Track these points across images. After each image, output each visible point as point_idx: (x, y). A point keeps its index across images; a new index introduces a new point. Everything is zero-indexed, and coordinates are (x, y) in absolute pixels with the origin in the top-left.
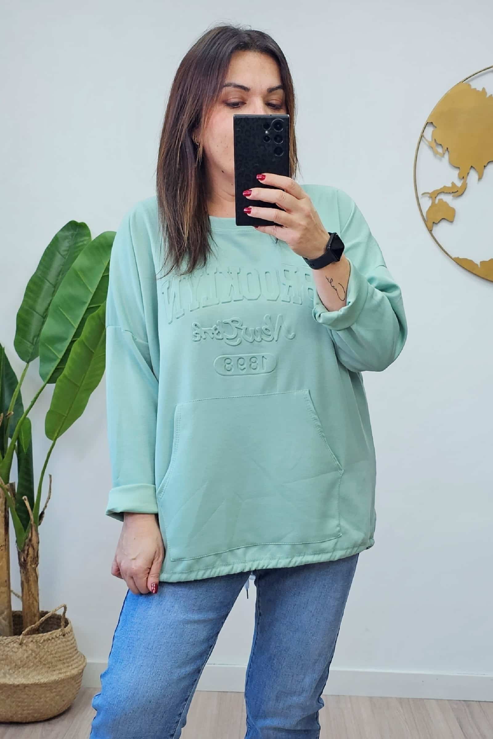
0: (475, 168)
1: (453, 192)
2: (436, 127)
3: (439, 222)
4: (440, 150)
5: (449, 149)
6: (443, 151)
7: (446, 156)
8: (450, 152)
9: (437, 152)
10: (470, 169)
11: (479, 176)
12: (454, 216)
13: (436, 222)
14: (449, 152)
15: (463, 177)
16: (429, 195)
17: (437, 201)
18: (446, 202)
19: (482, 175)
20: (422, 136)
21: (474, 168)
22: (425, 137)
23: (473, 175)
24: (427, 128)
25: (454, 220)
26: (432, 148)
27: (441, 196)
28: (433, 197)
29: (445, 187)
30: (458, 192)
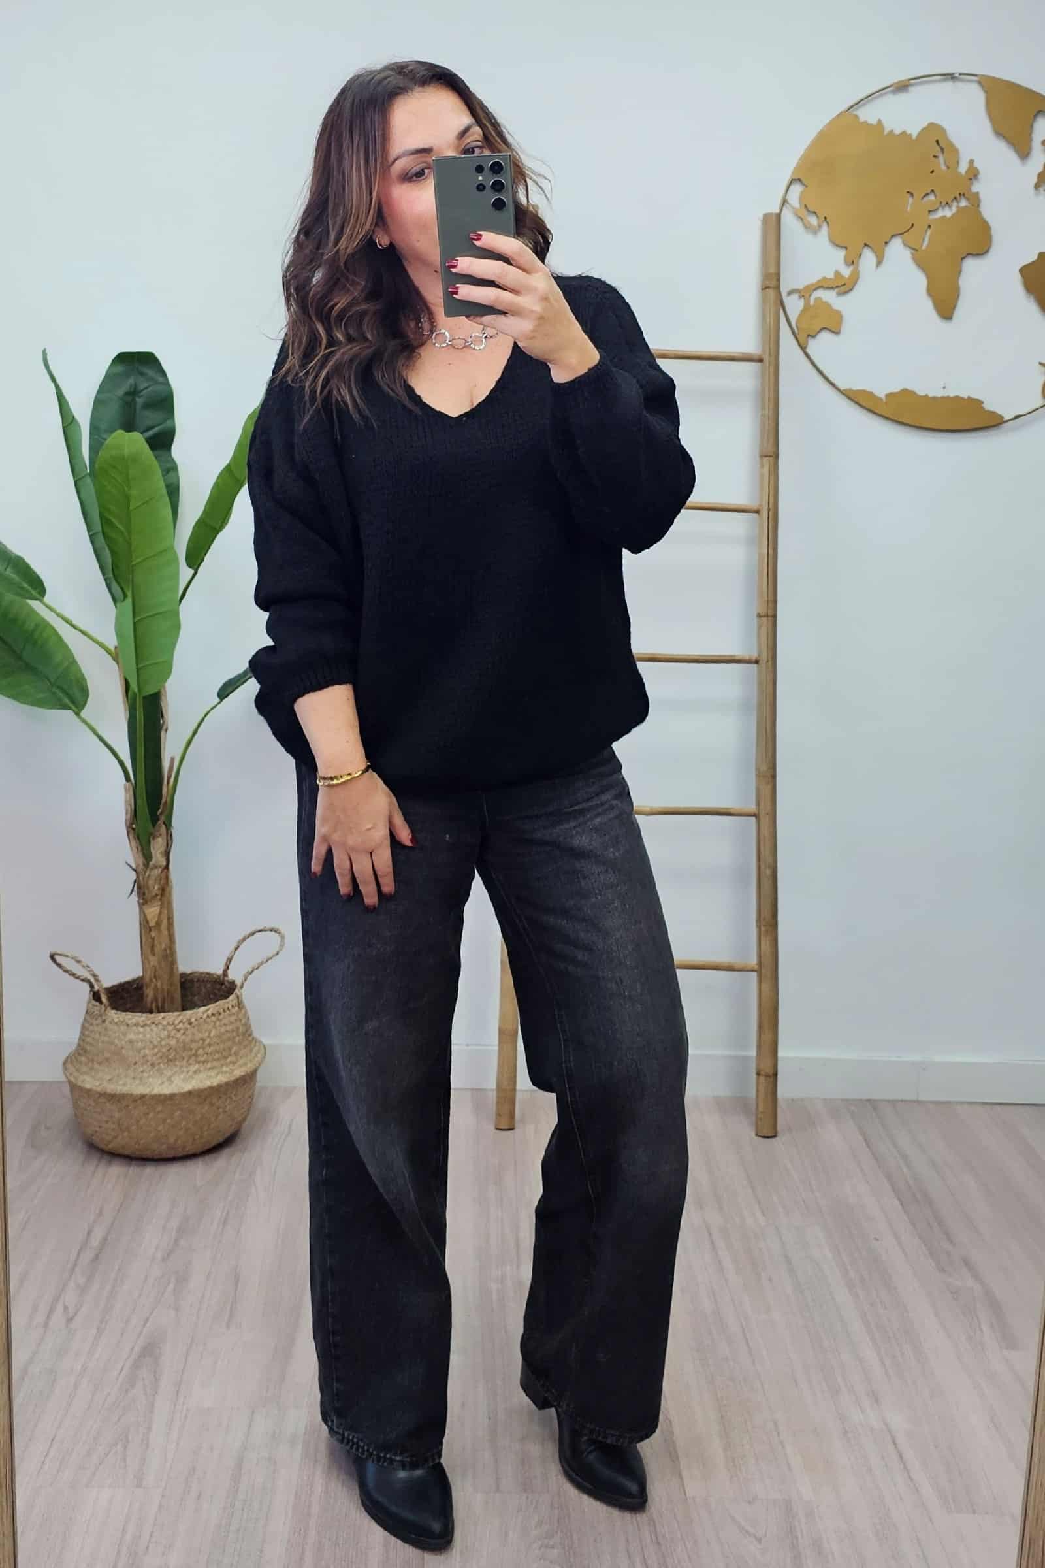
0: (871, 245)
1: (836, 287)
2: (803, 184)
3: (814, 337)
4: (813, 220)
5: (827, 220)
6: (818, 222)
7: (824, 230)
8: (830, 223)
9: (809, 223)
10: (863, 248)
11: (877, 257)
12: (841, 323)
13: (812, 334)
14: (828, 223)
15: (852, 262)
16: (797, 293)
17: (812, 302)
18: (827, 303)
19: (883, 257)
20: (784, 203)
21: (868, 246)
22: (789, 200)
23: (868, 257)
24: (792, 187)
25: (840, 329)
26: (801, 219)
27: (820, 293)
28: (807, 296)
29: (824, 279)
30: (844, 286)
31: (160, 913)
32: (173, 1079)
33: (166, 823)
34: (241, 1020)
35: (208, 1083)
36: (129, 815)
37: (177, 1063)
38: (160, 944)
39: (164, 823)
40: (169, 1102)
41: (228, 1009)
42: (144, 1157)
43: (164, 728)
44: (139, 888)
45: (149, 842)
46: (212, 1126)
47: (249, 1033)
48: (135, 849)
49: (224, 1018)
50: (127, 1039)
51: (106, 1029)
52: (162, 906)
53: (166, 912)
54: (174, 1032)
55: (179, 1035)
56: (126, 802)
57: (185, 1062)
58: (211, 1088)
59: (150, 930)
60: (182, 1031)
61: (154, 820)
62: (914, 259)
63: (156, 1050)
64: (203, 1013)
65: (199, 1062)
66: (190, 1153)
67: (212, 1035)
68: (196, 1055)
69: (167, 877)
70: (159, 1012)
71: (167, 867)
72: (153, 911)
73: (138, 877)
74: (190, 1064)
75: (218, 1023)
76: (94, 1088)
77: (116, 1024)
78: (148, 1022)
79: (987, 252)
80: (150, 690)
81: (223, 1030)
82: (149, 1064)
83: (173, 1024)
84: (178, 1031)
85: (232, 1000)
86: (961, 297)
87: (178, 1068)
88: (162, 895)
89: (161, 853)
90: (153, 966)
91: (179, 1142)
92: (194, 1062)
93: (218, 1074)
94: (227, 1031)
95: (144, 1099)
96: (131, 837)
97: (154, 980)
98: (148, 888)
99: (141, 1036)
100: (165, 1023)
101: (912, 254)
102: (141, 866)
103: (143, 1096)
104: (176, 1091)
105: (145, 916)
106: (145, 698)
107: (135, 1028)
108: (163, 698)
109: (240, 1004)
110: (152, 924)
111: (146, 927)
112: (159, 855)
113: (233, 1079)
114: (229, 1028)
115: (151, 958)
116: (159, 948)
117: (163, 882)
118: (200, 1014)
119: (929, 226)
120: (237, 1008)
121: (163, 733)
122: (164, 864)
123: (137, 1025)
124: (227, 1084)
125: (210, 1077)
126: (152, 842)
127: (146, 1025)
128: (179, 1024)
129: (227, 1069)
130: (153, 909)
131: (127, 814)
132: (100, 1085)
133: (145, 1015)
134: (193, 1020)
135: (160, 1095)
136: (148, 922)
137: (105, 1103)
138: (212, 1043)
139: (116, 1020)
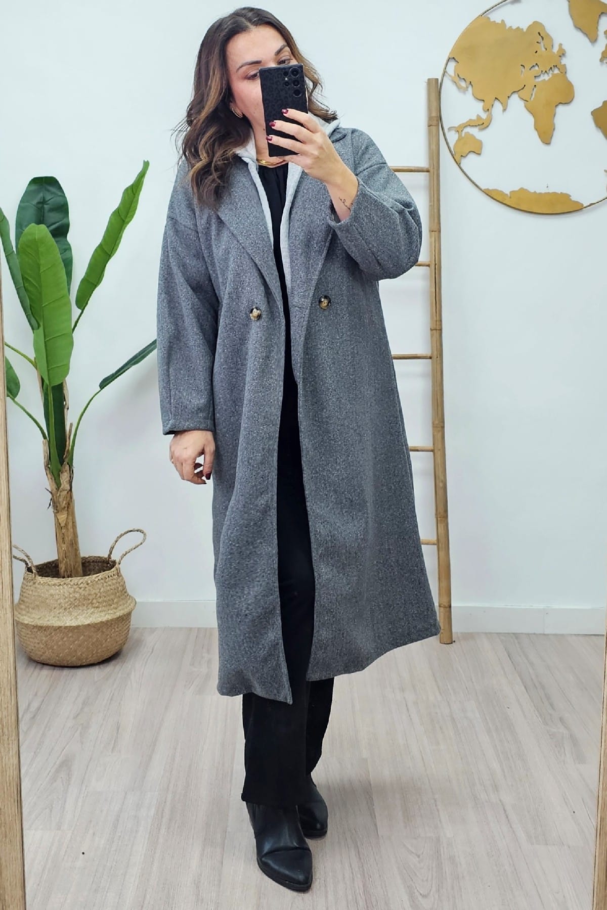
0: (500, 99)
1: (479, 125)
2: (458, 62)
3: (467, 155)
4: (463, 84)
5: (472, 83)
6: (466, 85)
7: (470, 89)
9: (460, 86)
10: (495, 100)
11: (503, 106)
12: (481, 148)
13: (463, 155)
14: (472, 86)
15: (488, 110)
16: (455, 129)
17: (463, 135)
18: (472, 135)
19: (507, 106)
20: (445, 72)
21: (497, 99)
22: (448, 71)
23: (498, 106)
24: (449, 63)
25: (481, 152)
26: (455, 82)
27: (469, 130)
28: (460, 131)
29: (471, 120)
30: (483, 125)
31: (67, 518)
32: (78, 617)
33: (69, 464)
34: (119, 583)
35: (100, 620)
36: (46, 458)
37: (81, 608)
38: (68, 537)
39: (68, 464)
40: (76, 631)
41: (111, 576)
42: (62, 665)
43: (66, 407)
44: (54, 503)
45: (59, 475)
46: (104, 646)
47: (125, 591)
48: (50, 480)
49: (109, 581)
50: (49, 593)
51: (35, 588)
52: (68, 514)
53: (71, 518)
54: (78, 589)
55: (81, 591)
56: (44, 451)
57: (85, 608)
58: (102, 622)
59: (62, 528)
60: (83, 589)
61: (62, 462)
62: (525, 106)
63: (67, 600)
64: (95, 578)
65: (94, 608)
66: (91, 662)
67: (101, 591)
68: (92, 604)
69: (71, 497)
70: (68, 577)
71: (71, 490)
72: (63, 517)
73: (53, 496)
74: (88, 609)
75: (105, 584)
76: (30, 624)
77: (42, 584)
78: (62, 583)
79: (571, 102)
80: (56, 383)
81: (108, 588)
82: (63, 608)
83: (77, 584)
84: (80, 588)
85: (113, 571)
86: (556, 130)
87: (80, 611)
88: (68, 508)
89: (66, 482)
90: (64, 550)
91: (84, 655)
92: (91, 608)
93: (106, 614)
94: (111, 589)
95: (61, 629)
96: (48, 472)
97: (65, 559)
98: (59, 504)
99: (57, 591)
100: (72, 583)
101: (525, 103)
102: (55, 490)
103: (61, 627)
104: (80, 624)
105: (58, 520)
106: (54, 388)
107: (53, 587)
108: (65, 388)
109: (119, 574)
110: (63, 525)
111: (59, 526)
112: (65, 483)
113: (115, 617)
114: (112, 587)
115: (63, 545)
116: (66, 539)
117: (68, 499)
118: (94, 578)
119: (535, 86)
120: (117, 576)
121: (66, 410)
122: (69, 488)
123: (54, 585)
124: (112, 620)
125: (101, 616)
126: (61, 476)
127: (60, 585)
128: (81, 584)
129: (111, 612)
130: (63, 516)
131: (45, 458)
132: (33, 622)
133: (59, 579)
134: (89, 582)
135: (71, 627)
136: (60, 524)
137: (37, 632)
138: (101, 596)
139: (42, 582)
